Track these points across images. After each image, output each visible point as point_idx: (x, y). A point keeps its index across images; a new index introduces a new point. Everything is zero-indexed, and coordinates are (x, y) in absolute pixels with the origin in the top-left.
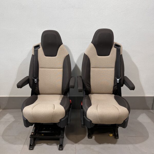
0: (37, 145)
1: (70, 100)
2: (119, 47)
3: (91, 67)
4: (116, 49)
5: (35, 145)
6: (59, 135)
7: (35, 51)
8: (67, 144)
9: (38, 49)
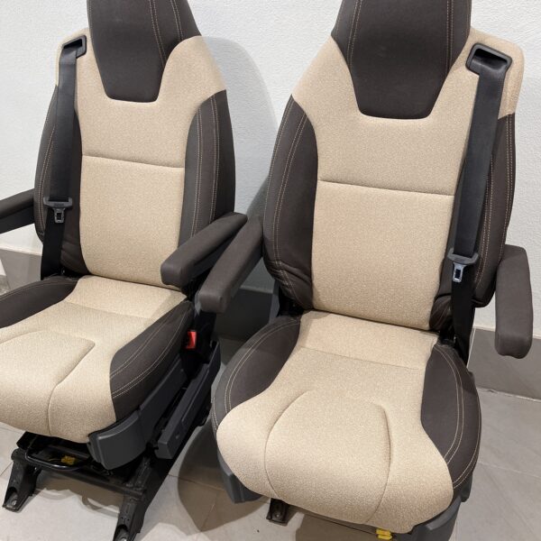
0: (45, 491)
1: (194, 334)
2: (498, 67)
3: (320, 175)
4: (478, 76)
5: (37, 493)
6: (127, 480)
7: (62, 66)
8: (162, 521)
9: (78, 59)
